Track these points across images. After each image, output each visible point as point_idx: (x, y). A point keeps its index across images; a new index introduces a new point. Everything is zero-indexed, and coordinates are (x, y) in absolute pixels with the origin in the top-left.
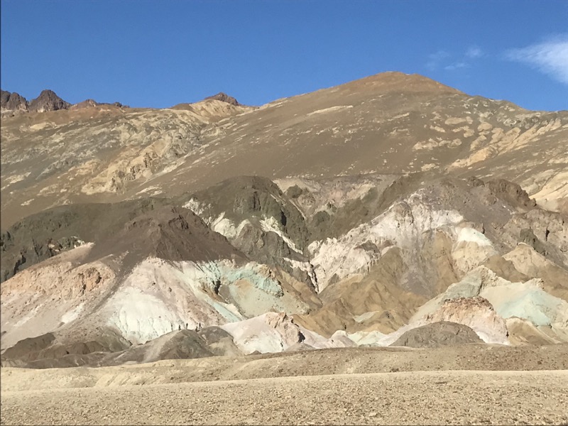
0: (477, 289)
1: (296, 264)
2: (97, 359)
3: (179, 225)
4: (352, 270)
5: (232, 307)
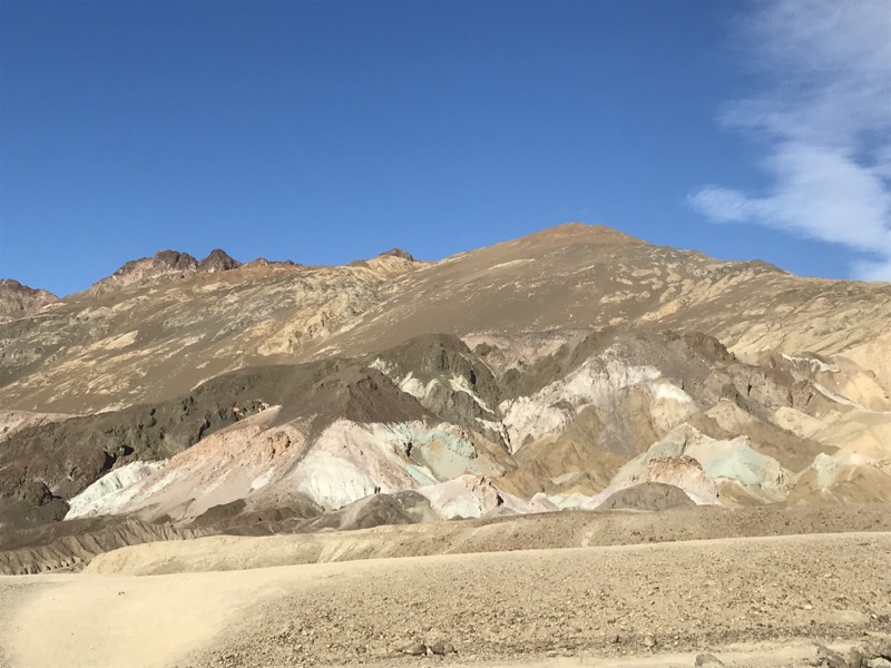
0: (680, 448)
1: (488, 425)
2: (291, 526)
3: (368, 386)
4: (547, 429)
5: (425, 470)
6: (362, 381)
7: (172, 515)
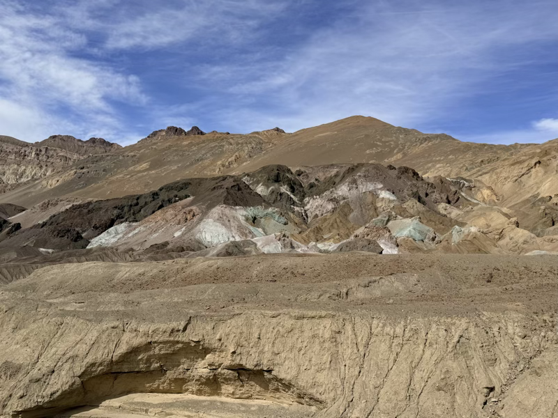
0: (385, 222)
1: (296, 209)
3: (237, 189)
4: (325, 211)
5: (260, 230)
6: (234, 186)
7: (135, 248)
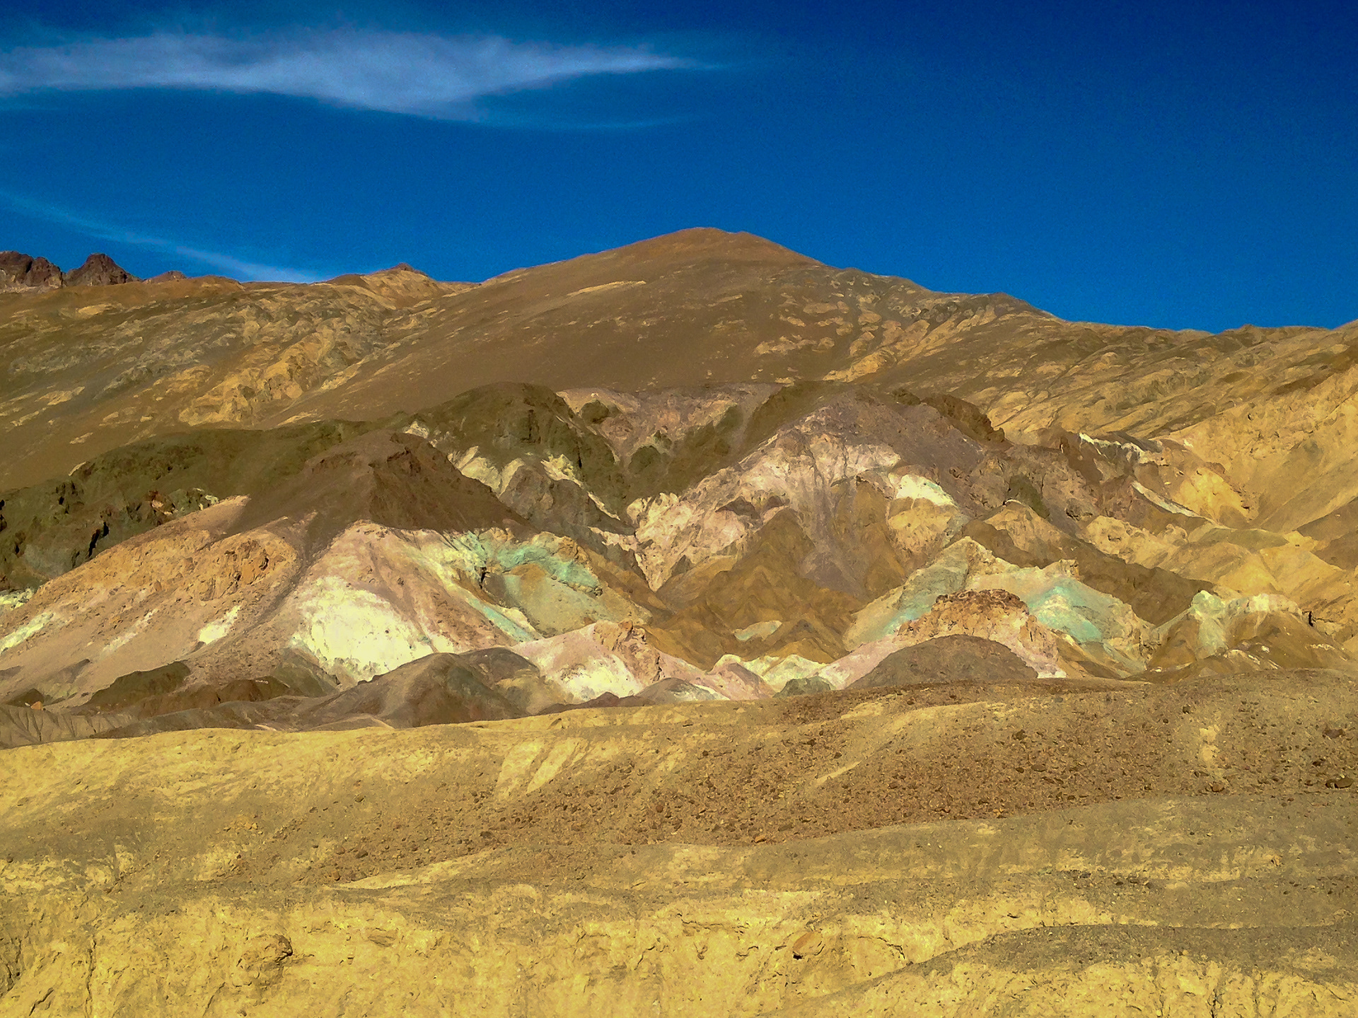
0: (960, 578)
1: (612, 539)
3: (406, 465)
4: (714, 549)
5: (515, 613)
6: (396, 456)
7: (47, 689)
